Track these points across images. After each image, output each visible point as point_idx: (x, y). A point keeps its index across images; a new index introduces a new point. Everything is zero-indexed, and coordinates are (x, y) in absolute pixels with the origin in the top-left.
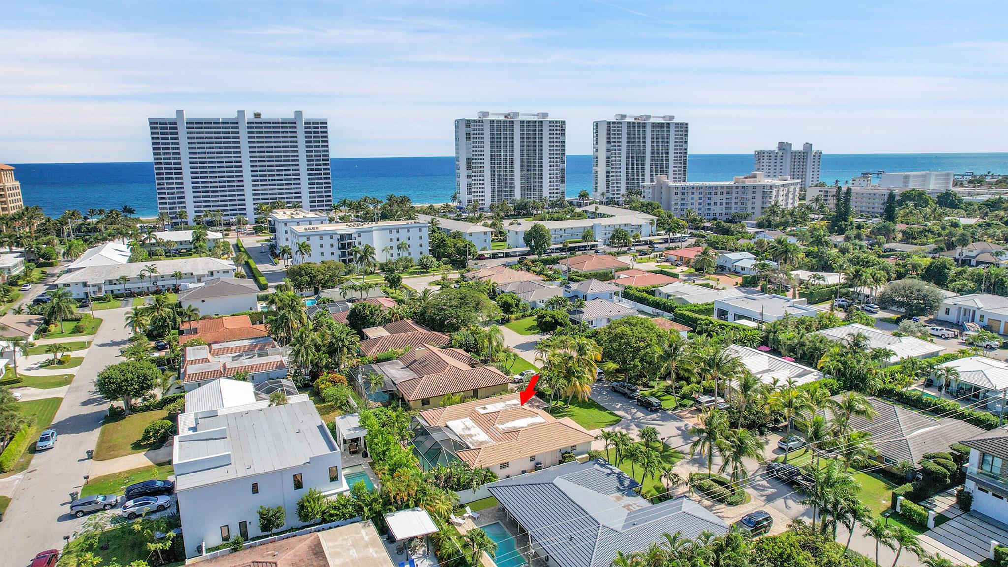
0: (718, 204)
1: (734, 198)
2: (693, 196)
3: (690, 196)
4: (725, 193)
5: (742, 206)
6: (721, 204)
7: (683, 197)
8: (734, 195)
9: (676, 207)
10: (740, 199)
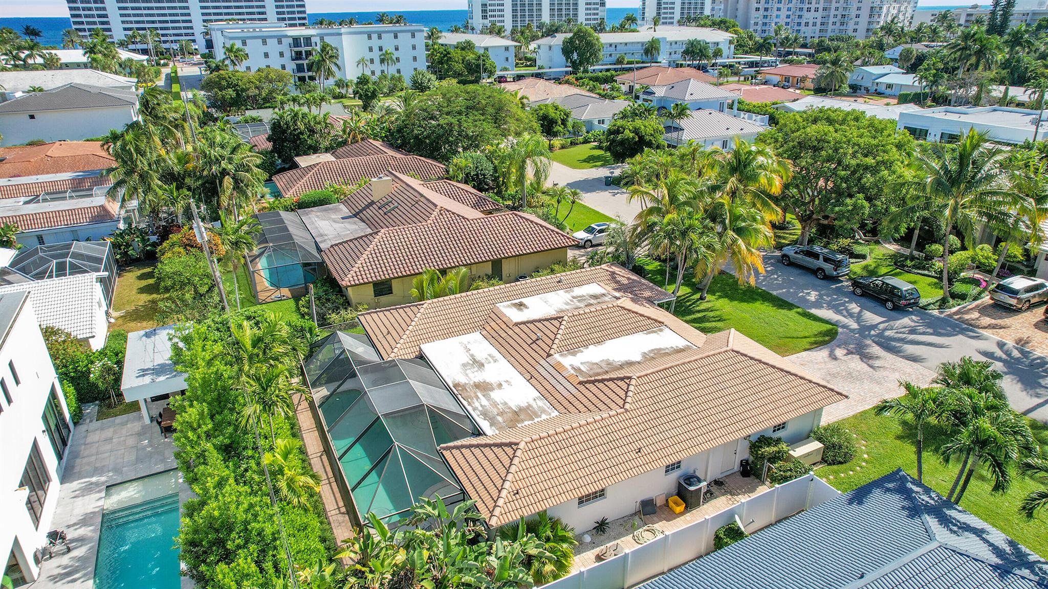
0: (811, 24)
1: (832, 16)
2: (779, 13)
3: (775, 13)
4: (821, 10)
5: (842, 28)
6: (814, 24)
7: (765, 13)
8: (833, 12)
9: (756, 27)
10: (839, 17)
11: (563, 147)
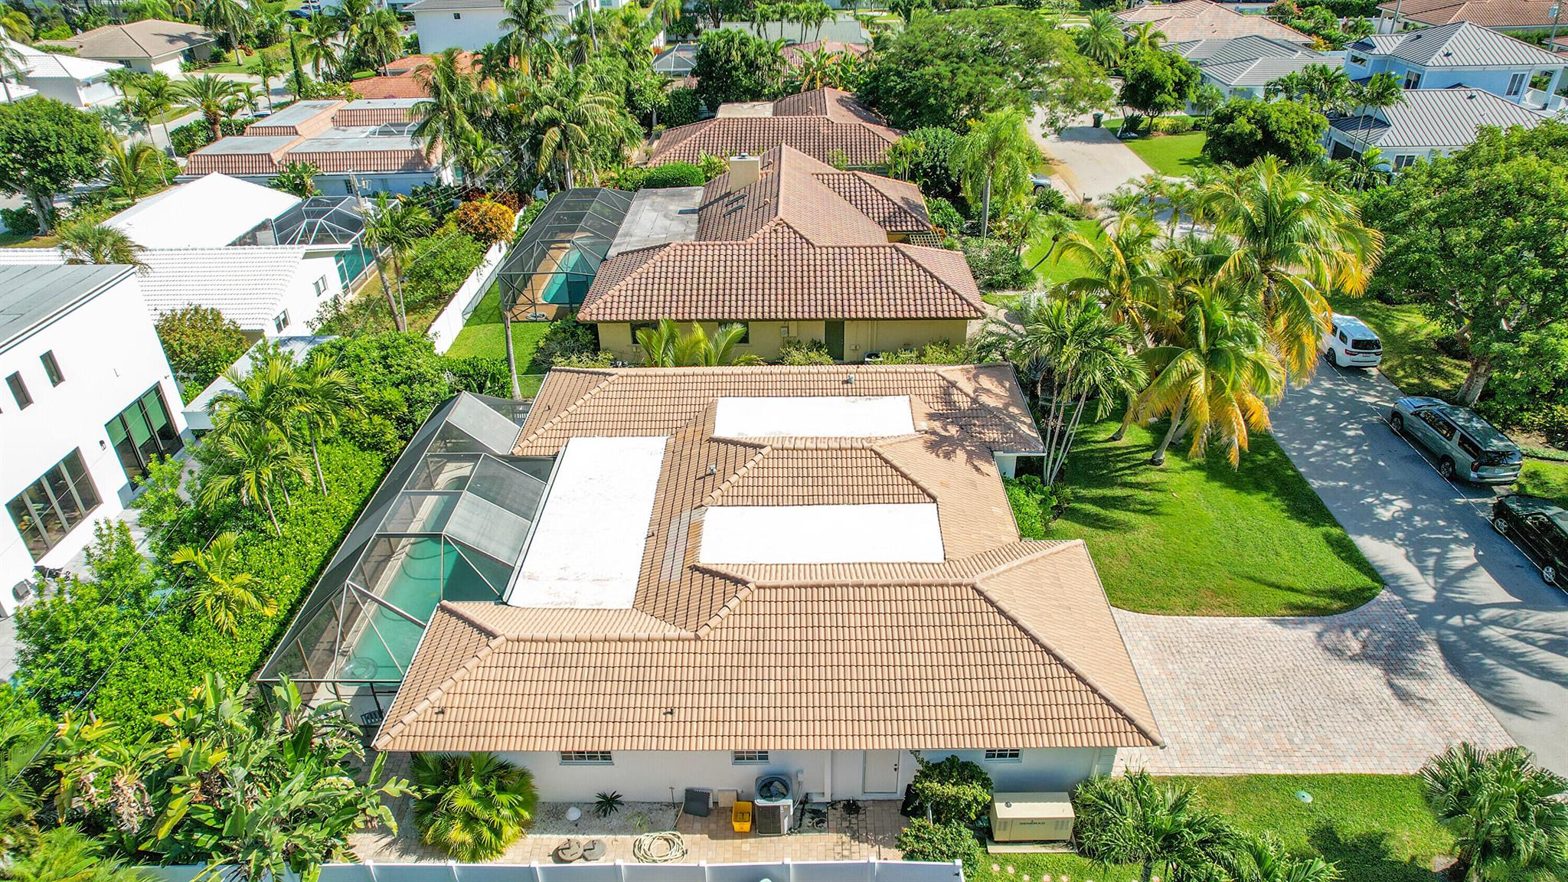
11: (1174, 131)
